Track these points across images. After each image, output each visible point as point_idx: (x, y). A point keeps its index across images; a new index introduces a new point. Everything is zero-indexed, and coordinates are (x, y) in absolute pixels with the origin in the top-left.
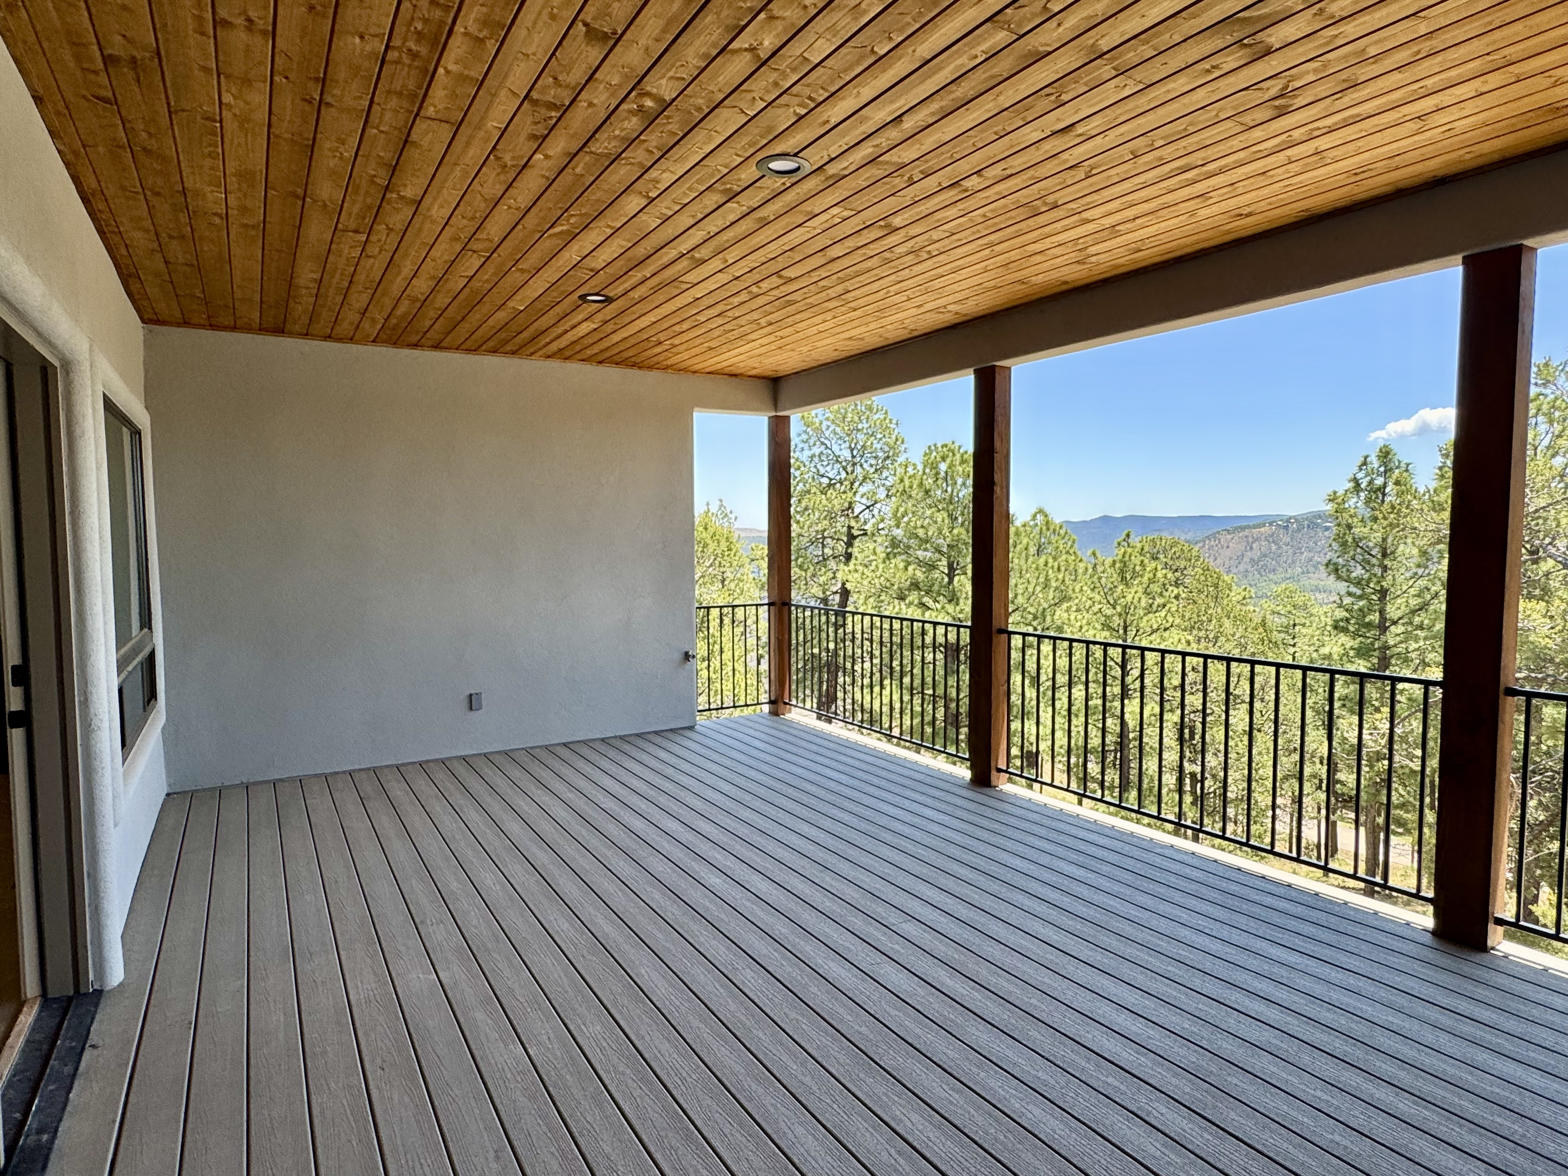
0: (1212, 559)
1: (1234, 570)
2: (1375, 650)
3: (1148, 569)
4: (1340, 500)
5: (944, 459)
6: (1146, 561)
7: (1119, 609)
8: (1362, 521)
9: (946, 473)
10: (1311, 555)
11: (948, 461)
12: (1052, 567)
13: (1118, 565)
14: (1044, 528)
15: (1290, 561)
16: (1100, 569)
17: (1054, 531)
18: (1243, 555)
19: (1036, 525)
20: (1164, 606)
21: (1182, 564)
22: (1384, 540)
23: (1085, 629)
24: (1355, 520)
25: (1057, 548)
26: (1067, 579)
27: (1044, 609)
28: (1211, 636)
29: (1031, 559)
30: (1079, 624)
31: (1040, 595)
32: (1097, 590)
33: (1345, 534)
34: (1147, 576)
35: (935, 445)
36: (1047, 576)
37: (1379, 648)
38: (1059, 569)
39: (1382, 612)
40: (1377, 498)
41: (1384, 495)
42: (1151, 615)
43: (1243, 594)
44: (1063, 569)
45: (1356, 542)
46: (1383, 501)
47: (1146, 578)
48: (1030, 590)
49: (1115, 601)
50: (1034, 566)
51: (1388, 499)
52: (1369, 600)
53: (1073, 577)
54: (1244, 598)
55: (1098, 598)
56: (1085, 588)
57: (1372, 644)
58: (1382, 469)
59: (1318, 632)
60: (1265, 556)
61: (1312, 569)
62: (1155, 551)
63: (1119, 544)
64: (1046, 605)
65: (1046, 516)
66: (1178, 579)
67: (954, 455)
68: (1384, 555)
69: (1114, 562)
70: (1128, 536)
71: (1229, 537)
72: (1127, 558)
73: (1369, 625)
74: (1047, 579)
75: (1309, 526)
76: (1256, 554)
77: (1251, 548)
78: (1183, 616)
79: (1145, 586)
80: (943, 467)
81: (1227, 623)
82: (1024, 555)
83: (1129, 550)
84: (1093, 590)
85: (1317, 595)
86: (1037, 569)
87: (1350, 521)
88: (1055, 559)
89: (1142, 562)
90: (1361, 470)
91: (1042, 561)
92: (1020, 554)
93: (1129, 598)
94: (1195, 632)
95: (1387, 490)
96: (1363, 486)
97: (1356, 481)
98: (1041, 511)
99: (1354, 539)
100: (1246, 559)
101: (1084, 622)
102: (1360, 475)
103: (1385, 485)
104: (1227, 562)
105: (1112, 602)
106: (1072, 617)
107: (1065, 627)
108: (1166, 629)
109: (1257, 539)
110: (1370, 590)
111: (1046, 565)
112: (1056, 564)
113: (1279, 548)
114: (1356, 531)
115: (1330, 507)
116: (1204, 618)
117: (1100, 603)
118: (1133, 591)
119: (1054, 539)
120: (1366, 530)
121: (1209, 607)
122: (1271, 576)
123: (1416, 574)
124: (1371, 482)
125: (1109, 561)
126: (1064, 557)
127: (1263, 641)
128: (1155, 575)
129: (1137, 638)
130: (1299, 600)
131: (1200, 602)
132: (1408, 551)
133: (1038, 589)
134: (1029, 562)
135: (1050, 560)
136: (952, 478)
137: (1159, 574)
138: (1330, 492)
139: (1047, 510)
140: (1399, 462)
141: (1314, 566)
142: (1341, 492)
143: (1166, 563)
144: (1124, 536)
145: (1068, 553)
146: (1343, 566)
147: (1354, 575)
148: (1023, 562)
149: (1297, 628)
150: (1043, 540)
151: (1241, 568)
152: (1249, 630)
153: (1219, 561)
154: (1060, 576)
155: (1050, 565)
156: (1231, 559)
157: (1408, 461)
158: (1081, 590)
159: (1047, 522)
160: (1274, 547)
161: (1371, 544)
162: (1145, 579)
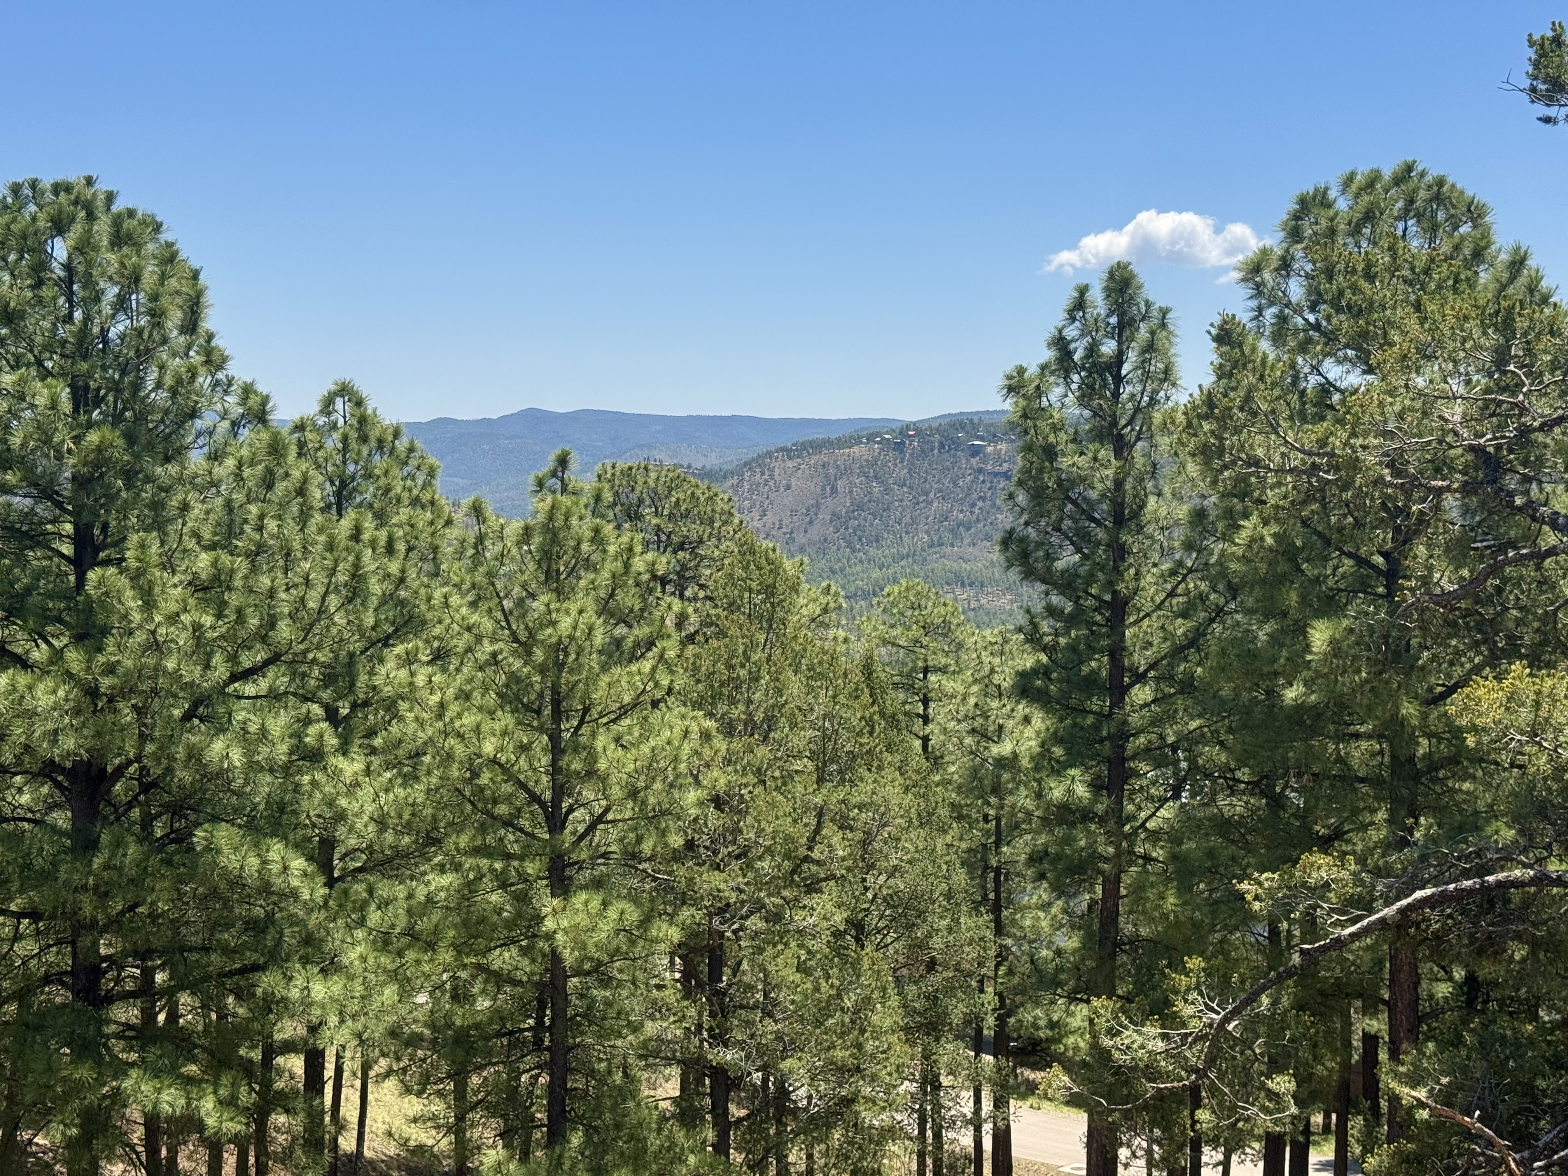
0: (756, 515)
1: (801, 539)
2: (1101, 741)
3: (612, 549)
4: (1031, 388)
5: (59, 227)
6: (608, 529)
7: (539, 655)
8: (1074, 441)
9: (68, 267)
10: (947, 506)
11: (77, 230)
12: (373, 544)
13: (537, 540)
14: (353, 435)
15: (907, 519)
16: (492, 550)
17: (380, 442)
18: (818, 506)
19: (334, 426)
20: (650, 644)
21: (692, 530)
22: (1119, 484)
23: (454, 709)
24: (1063, 437)
25: (388, 490)
26: (412, 574)
27: (351, 655)
28: (759, 716)
29: (318, 518)
30: (435, 698)
31: (339, 619)
32: (484, 606)
33: (1041, 470)
34: (610, 567)
35: (34, 184)
36: (357, 566)
37: (1109, 737)
38: (390, 549)
39: (1117, 652)
40: (1105, 386)
41: (1119, 380)
42: (617, 671)
43: (823, 600)
44: (401, 547)
45: (1065, 486)
46: (1116, 395)
47: (606, 574)
48: (312, 604)
49: (531, 635)
50: (322, 538)
51: (1127, 391)
52: (1091, 623)
53: (428, 567)
54: (825, 610)
55: (488, 625)
56: (455, 600)
57: (1096, 727)
58: (1113, 320)
59: (975, 689)
60: (860, 508)
61: (947, 536)
62: (634, 497)
63: (540, 484)
64: (356, 645)
65: (359, 403)
66: (684, 567)
67: (91, 217)
68: (1120, 521)
69: (527, 532)
70: (563, 462)
71: (790, 464)
72: (559, 522)
73: (1090, 684)
74: (357, 575)
75: (942, 446)
76: (842, 503)
77: (834, 490)
78: (696, 669)
79: (602, 594)
80: (60, 249)
81: (795, 685)
82: (295, 509)
83: (566, 501)
84: (473, 605)
85: (958, 591)
86: (330, 547)
87: (1052, 439)
88: (381, 518)
89: (597, 531)
90: (1073, 319)
91: (345, 525)
92: (283, 505)
93: (565, 624)
94: (722, 708)
95: (1125, 369)
96: (1077, 357)
97: (1061, 343)
98: (344, 390)
99: (1060, 482)
100: (824, 515)
101: (451, 692)
102: (1071, 332)
103: (1119, 359)
104: (786, 521)
105: (523, 635)
106: (420, 680)
107: (403, 706)
108: (655, 704)
109: (845, 472)
110: (1090, 602)
111: (356, 535)
112: (383, 535)
113: (887, 490)
114: (1064, 462)
115: (1008, 405)
116: (743, 673)
117: (494, 640)
118: (574, 608)
119: (379, 463)
120: (1082, 461)
121: (753, 645)
122: (872, 552)
123: (1180, 563)
124: (1092, 350)
125: (515, 527)
126: (404, 513)
127: (871, 724)
128: (627, 566)
129: (585, 729)
130: (935, 613)
131: (734, 631)
132: (1163, 512)
133: (333, 601)
134: (312, 528)
135: (369, 524)
136: (89, 282)
137: (639, 564)
138: (1009, 368)
139: (363, 388)
140: (1148, 304)
141: (952, 531)
142: (1032, 370)
143: (658, 529)
144: (550, 462)
145: (416, 502)
146: (1039, 545)
147: (1060, 565)
148: (291, 528)
149: (932, 678)
150: (351, 468)
151: (815, 532)
152: (842, 699)
153: (770, 518)
154: (394, 567)
155: (366, 536)
156: (793, 512)
157: (1164, 305)
158: (447, 605)
159: (363, 420)
160: (877, 490)
161: (1094, 495)
162: (604, 578)
